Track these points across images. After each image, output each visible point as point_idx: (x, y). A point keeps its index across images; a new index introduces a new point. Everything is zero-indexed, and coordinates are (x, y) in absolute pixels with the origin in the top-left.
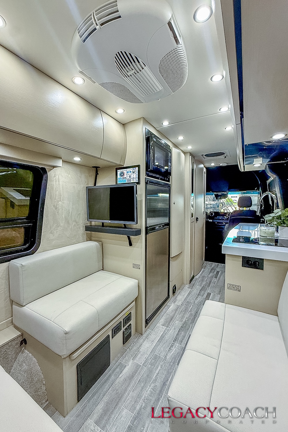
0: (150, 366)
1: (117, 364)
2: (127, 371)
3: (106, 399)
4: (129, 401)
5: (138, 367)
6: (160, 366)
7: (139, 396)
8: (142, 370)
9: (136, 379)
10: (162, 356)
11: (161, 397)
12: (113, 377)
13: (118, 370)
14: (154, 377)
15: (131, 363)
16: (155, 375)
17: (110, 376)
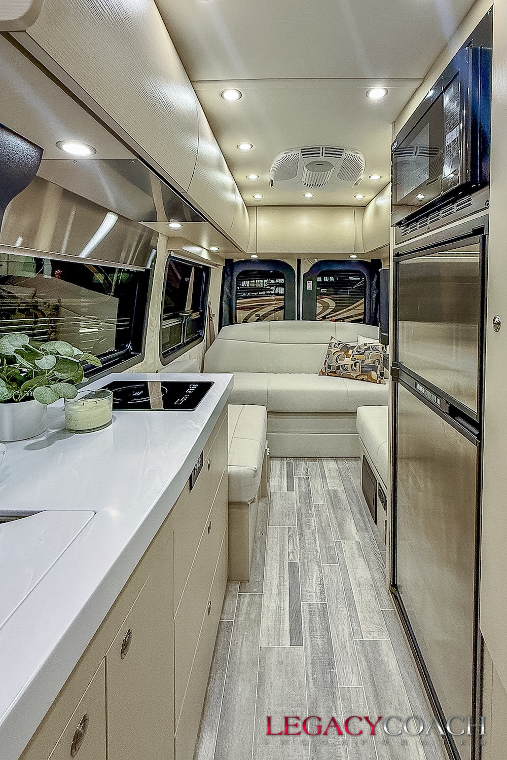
0: (331, 545)
6: (319, 550)
10: (326, 568)
12: (358, 516)
15: (357, 538)
16: (317, 538)
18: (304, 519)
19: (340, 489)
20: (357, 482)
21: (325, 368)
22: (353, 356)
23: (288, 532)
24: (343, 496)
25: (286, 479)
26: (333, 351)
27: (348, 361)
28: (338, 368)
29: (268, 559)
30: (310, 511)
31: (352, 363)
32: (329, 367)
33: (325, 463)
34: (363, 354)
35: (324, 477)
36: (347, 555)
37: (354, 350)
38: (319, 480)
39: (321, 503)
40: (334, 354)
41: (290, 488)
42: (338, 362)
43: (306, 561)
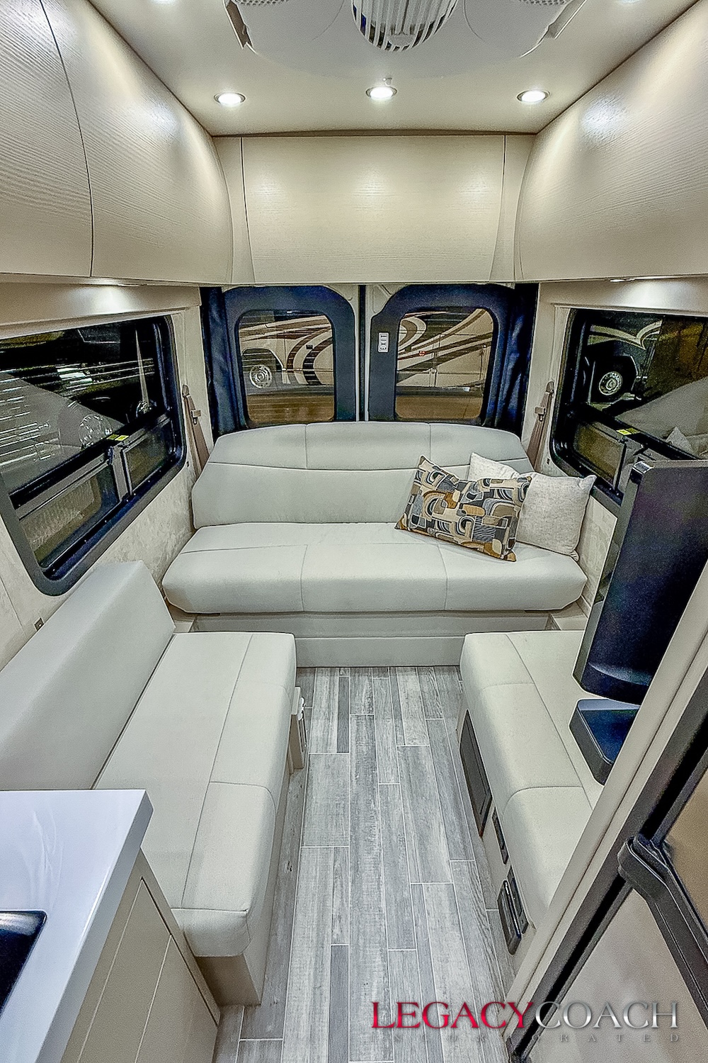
1: (471, 851)
2: (441, 848)
3: (431, 779)
4: (397, 796)
5: (429, 875)
7: (387, 814)
8: (413, 871)
9: (413, 842)
11: (351, 836)
12: (452, 816)
13: (458, 837)
14: (382, 872)
16: (383, 879)
17: (460, 817)
18: (362, 825)
19: (424, 744)
20: (451, 730)
21: (408, 520)
22: (461, 507)
23: (335, 861)
24: (428, 764)
25: (336, 722)
26: (424, 489)
27: (450, 515)
28: (431, 524)
29: (298, 941)
30: (373, 805)
31: (458, 519)
32: (415, 520)
33: (400, 678)
34: (480, 504)
35: (398, 716)
36: (431, 922)
37: (464, 492)
38: (391, 722)
39: (393, 782)
40: (425, 496)
41: (343, 747)
42: (431, 514)
43: (361, 942)
